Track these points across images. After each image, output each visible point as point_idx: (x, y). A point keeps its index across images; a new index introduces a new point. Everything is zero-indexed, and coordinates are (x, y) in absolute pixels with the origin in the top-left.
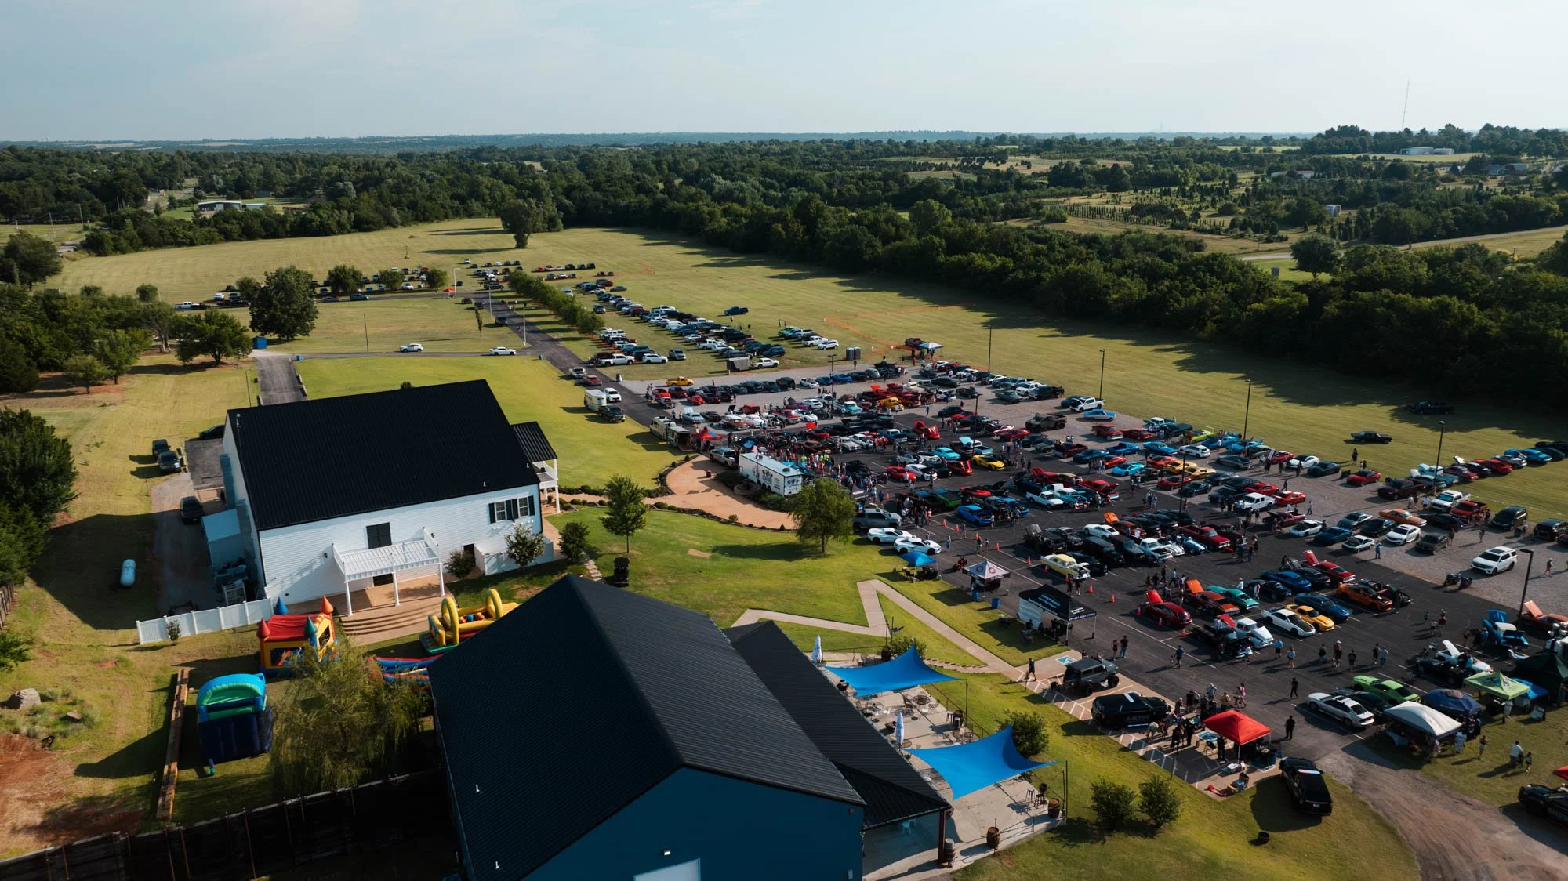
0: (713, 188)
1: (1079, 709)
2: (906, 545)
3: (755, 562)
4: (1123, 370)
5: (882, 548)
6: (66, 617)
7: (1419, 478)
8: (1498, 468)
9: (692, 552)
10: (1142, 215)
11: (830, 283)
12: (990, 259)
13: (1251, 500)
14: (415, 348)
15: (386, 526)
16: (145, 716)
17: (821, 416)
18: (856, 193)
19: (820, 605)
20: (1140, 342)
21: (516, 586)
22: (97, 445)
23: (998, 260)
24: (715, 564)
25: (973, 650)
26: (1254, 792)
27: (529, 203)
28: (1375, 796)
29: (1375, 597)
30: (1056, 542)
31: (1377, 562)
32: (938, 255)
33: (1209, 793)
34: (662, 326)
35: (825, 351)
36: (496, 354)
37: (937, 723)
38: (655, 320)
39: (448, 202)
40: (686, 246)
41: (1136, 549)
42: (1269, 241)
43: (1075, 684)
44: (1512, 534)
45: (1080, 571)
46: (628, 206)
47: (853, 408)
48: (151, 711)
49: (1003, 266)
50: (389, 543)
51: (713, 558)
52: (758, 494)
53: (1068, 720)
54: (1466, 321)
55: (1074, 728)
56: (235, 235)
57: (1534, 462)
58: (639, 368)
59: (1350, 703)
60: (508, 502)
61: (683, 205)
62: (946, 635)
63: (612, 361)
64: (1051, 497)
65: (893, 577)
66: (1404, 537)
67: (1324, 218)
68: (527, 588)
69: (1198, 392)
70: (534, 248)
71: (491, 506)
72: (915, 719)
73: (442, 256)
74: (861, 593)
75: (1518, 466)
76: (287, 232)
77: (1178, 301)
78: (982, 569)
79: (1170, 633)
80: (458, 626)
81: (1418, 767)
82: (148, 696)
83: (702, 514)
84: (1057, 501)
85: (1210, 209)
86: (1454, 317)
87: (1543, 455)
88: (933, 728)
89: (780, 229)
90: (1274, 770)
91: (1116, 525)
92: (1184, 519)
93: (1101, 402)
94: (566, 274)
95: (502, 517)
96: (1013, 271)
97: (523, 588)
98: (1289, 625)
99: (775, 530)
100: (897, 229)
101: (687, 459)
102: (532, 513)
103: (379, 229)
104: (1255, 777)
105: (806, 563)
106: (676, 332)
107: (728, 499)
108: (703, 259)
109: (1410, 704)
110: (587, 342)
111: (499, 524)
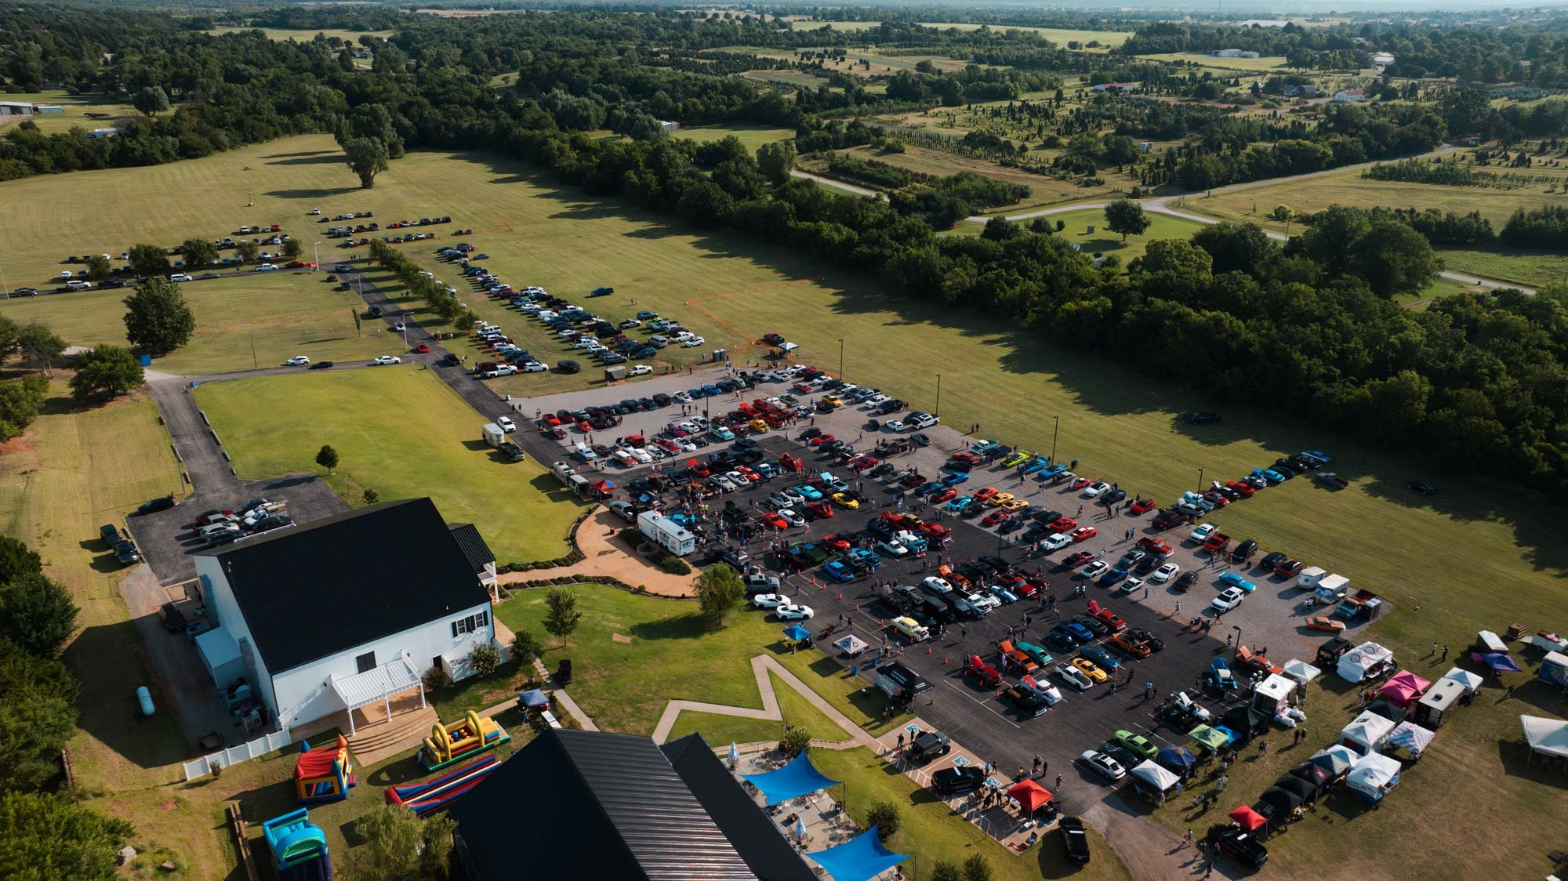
0: (556, 105)
1: (922, 776)
2: (785, 613)
3: (666, 643)
4: (955, 371)
5: (766, 614)
6: (115, 758)
7: (1183, 506)
8: (1244, 490)
9: (616, 637)
10: (975, 148)
11: (684, 242)
12: (837, 230)
13: (1053, 541)
14: (302, 361)
15: (372, 654)
16: (218, 854)
17: (699, 444)
18: (701, 107)
19: (726, 689)
20: (971, 333)
21: (481, 692)
22: (46, 535)
23: (846, 231)
24: (637, 650)
25: (844, 723)
26: (1041, 846)
27: (374, 143)
28: (1120, 842)
29: (1138, 647)
30: (904, 603)
31: (1144, 603)
32: (788, 219)
33: (1010, 848)
34: (534, 315)
35: (692, 349)
36: (382, 364)
37: (824, 811)
38: (527, 307)
39: (274, 115)
40: (538, 183)
41: (963, 607)
42: (1087, 184)
43: (919, 753)
44: (1244, 565)
45: (922, 634)
46: (470, 128)
47: (726, 434)
48: (221, 848)
49: (850, 239)
50: (374, 666)
51: (634, 643)
52: (657, 555)
53: (915, 789)
54: (1235, 335)
55: (920, 796)
56: (48, 169)
57: (1273, 482)
58: (522, 379)
59: (1110, 761)
60: (467, 619)
61: (529, 133)
62: (822, 709)
63: (496, 373)
64: (897, 546)
65: (778, 648)
66: (1166, 576)
67: (1137, 157)
68: (490, 692)
69: (1018, 399)
70: (381, 188)
71: (454, 624)
72: (807, 808)
73: (287, 201)
74: (756, 670)
75: (1259, 487)
76: (106, 163)
77: (1003, 290)
78: (847, 643)
79: (988, 694)
80: (451, 746)
81: (1148, 812)
82: (213, 833)
83: (615, 583)
84: (903, 550)
85: (1037, 138)
86: (1226, 331)
87: (1279, 476)
88: (821, 815)
89: (633, 176)
90: (1054, 825)
91: (949, 578)
92: (1002, 566)
93: (937, 419)
94: (423, 231)
95: (462, 631)
96: (858, 244)
97: (487, 693)
98: (1075, 681)
99: (677, 598)
100: (747, 183)
101: (590, 512)
102: (486, 624)
103: (206, 155)
104: (1041, 833)
105: (708, 639)
106: (549, 324)
107: (633, 562)
108: (559, 207)
109: (1148, 764)
110: (466, 339)
111: (460, 636)
